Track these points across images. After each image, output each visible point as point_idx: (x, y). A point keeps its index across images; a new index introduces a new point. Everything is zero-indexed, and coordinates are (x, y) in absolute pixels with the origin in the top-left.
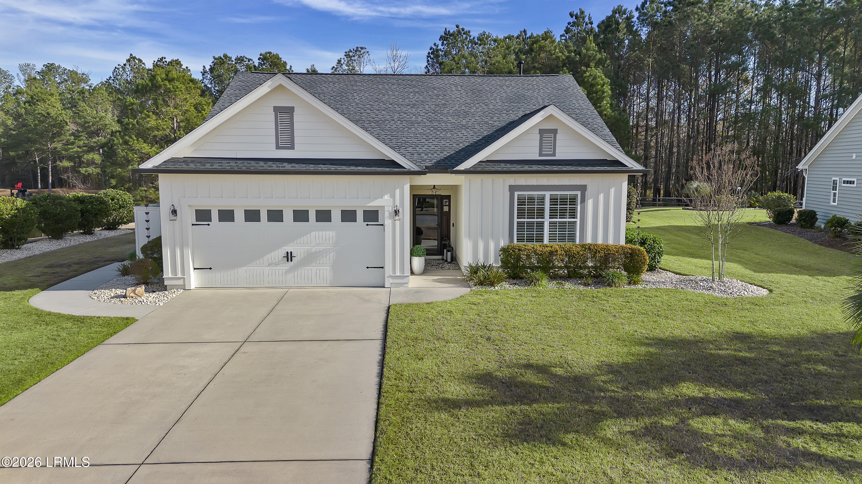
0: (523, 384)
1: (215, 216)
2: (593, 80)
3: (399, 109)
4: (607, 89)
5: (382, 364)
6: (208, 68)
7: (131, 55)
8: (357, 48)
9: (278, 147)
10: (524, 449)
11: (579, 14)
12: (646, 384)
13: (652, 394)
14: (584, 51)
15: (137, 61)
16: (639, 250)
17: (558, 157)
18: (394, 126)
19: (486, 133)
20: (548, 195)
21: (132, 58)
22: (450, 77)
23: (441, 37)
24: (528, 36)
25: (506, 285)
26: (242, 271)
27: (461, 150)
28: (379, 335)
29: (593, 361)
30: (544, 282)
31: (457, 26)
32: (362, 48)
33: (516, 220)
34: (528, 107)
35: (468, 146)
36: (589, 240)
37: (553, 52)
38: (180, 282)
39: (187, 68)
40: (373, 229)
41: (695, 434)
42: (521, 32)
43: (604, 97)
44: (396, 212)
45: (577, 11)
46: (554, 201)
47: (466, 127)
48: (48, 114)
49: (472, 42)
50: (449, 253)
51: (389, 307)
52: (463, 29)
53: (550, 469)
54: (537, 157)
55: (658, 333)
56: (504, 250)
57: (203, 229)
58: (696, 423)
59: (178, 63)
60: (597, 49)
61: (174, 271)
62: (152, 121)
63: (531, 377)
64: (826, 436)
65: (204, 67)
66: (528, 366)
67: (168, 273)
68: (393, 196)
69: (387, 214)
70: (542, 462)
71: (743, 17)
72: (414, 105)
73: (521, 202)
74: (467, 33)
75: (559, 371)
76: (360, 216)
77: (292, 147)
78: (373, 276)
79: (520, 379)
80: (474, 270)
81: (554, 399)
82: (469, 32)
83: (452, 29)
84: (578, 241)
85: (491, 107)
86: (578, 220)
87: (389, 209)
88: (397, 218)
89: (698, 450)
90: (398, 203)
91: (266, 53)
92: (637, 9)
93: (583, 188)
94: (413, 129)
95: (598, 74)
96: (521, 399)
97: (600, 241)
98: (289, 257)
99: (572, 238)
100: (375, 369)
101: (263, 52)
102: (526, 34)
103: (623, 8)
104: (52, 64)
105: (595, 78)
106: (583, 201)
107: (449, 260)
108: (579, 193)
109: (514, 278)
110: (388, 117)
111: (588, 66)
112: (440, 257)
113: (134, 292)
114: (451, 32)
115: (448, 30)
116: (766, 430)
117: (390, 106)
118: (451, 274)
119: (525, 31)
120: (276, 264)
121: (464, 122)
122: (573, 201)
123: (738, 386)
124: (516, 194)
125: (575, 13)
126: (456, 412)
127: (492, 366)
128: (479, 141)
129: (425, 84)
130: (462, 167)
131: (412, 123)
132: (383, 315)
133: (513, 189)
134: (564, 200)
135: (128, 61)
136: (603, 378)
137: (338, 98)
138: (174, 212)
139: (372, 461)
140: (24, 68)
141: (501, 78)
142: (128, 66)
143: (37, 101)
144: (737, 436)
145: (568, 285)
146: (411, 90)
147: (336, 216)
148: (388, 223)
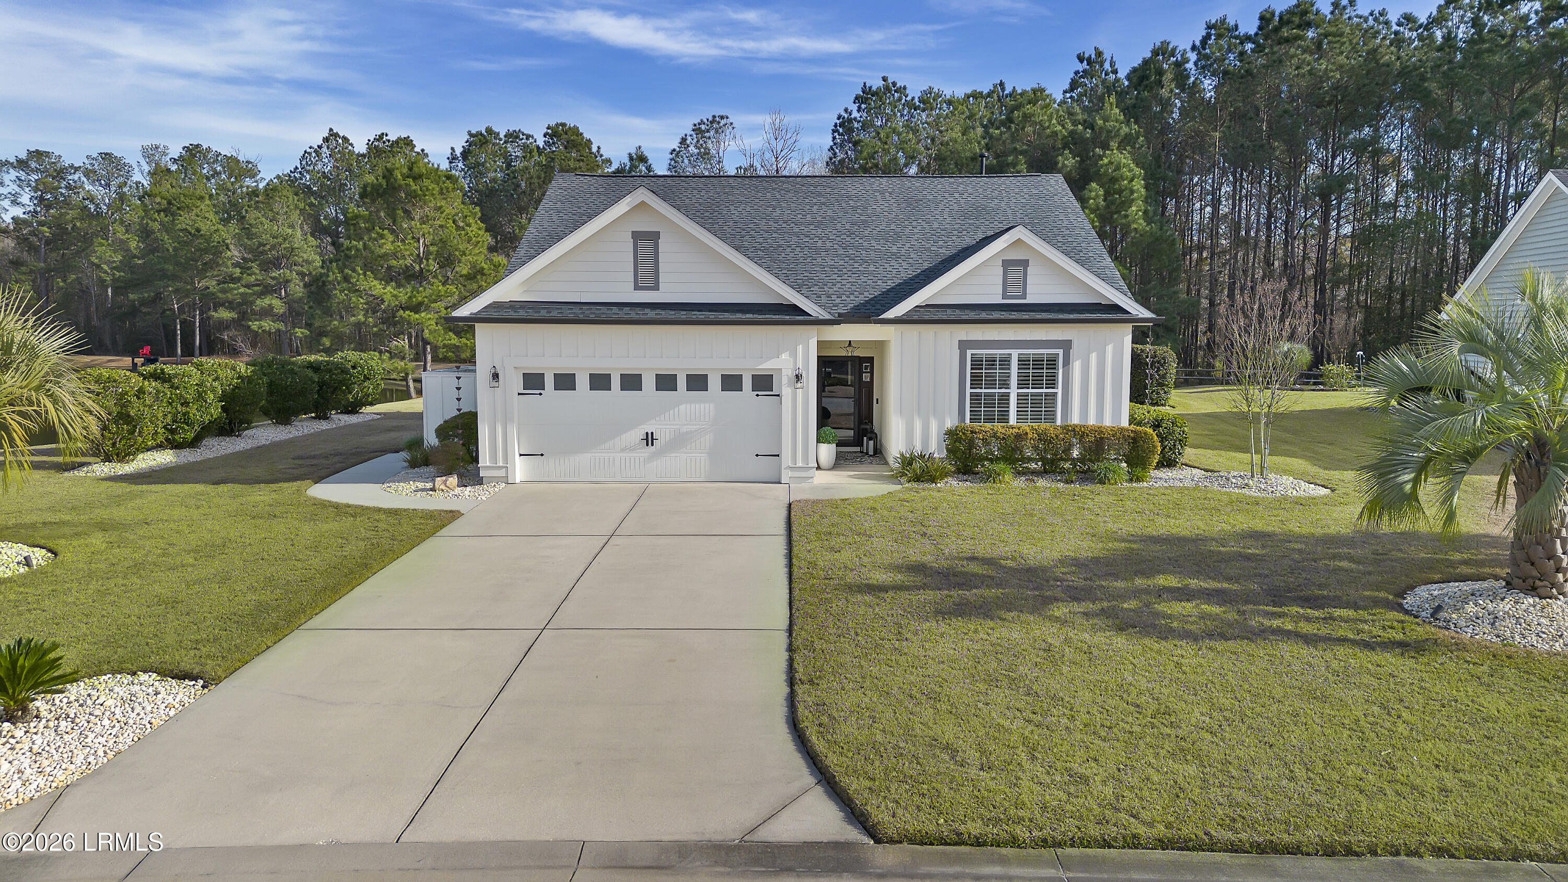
0: (964, 574)
1: (549, 382)
2: (1115, 170)
3: (797, 230)
4: (1139, 185)
5: (790, 556)
6: (459, 151)
7: (331, 130)
8: (714, 117)
9: (637, 287)
10: (958, 623)
11: (1093, 56)
12: (1116, 576)
13: (1120, 584)
14: (1100, 122)
15: (340, 141)
16: (1146, 433)
17: (1029, 300)
18: (792, 255)
19: (926, 265)
20: (1015, 354)
21: (333, 135)
22: (873, 180)
23: (856, 98)
24: (1006, 92)
25: (953, 482)
26: (583, 459)
27: (889, 290)
28: (781, 528)
29: (1056, 555)
30: (1008, 477)
31: (885, 79)
32: (722, 117)
33: (968, 391)
34: (992, 225)
35: (900, 284)
36: (1075, 420)
37: (1047, 124)
38: (502, 473)
39: (423, 150)
40: (765, 401)
41: (1158, 615)
42: (995, 86)
43: (1133, 200)
44: (798, 377)
45: (1090, 52)
46: (1023, 362)
47: (896, 256)
48: (198, 230)
49: (911, 105)
50: (871, 443)
51: (790, 504)
52: (894, 84)
53: (985, 637)
54: (999, 300)
55: (1151, 531)
56: (951, 433)
57: (532, 400)
58: (1161, 607)
59: (408, 142)
60: (1122, 117)
61: (494, 457)
62: (388, 245)
63: (974, 568)
64: (1308, 619)
65: (452, 149)
66: (973, 559)
67: (485, 459)
68: (794, 355)
69: (785, 380)
70: (976, 631)
71: (1377, 62)
72: (820, 223)
73: (977, 363)
74: (902, 90)
75: (1010, 563)
76: (747, 383)
77: (656, 288)
78: (764, 467)
79: (960, 569)
80: (907, 461)
81: (999, 586)
82: (905, 88)
83: (876, 83)
84: (1059, 422)
85: (936, 225)
86: (1059, 391)
87: (788, 373)
88: (799, 385)
89: (1154, 626)
90: (800, 364)
91: (557, 124)
92: (1194, 48)
93: (1066, 345)
94: (819, 260)
95: (1124, 161)
96: (960, 586)
97: (1092, 421)
98: (649, 439)
99: (1051, 416)
100: (782, 562)
101: (553, 123)
102: (1003, 89)
103: (1171, 46)
104: (198, 146)
105: (1118, 168)
106: (1067, 363)
107: (871, 452)
108: (1060, 352)
109: (964, 474)
110: (782, 242)
111: (1105, 146)
112: (858, 449)
113: (445, 483)
114: (874, 88)
115: (868, 85)
116: (1241, 613)
117: (784, 225)
118: (875, 469)
119: (1002, 84)
120: (632, 449)
121: (894, 249)
122: (1052, 362)
123: (1229, 579)
124: (969, 353)
125: (1086, 56)
126: (882, 595)
127: (928, 559)
128: (916, 276)
129: (836, 191)
130: (891, 314)
131: (817, 251)
132: (784, 513)
133: (964, 345)
134: (1038, 362)
135: (326, 140)
136: (1063, 570)
137: (707, 214)
138: (496, 376)
139: (790, 630)
140: (150, 153)
141: (952, 180)
142: (325, 149)
143: (179, 208)
144: (1203, 616)
145: (1041, 483)
146: (815, 200)
147: (714, 382)
148: (786, 392)
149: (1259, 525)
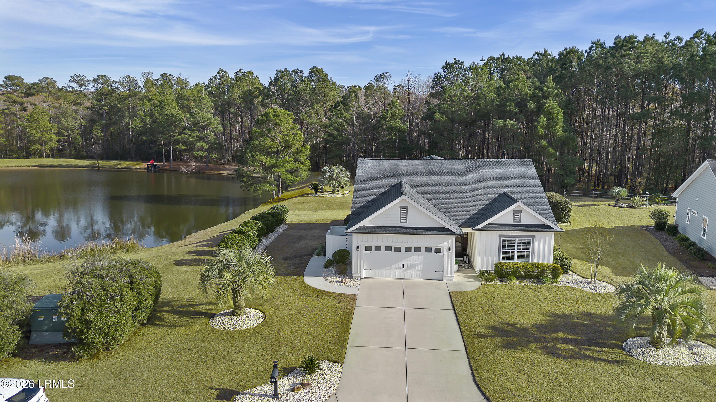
0: (507, 331)
1: (373, 249)
2: (551, 109)
3: (442, 186)
4: (561, 117)
5: (457, 319)
7: (220, 68)
8: (383, 73)
9: (401, 222)
10: (508, 350)
12: (547, 332)
13: (548, 336)
14: (546, 89)
15: (224, 73)
16: (558, 268)
17: (522, 223)
18: (442, 197)
19: (487, 203)
20: (517, 239)
21: (221, 70)
23: (443, 67)
24: (505, 57)
25: (497, 282)
26: (383, 271)
27: (475, 214)
28: (451, 307)
29: (531, 323)
30: (514, 280)
31: (455, 59)
32: (386, 73)
33: (502, 250)
35: (478, 211)
36: (536, 261)
38: (359, 275)
39: (257, 76)
40: (439, 255)
41: (558, 349)
43: (558, 123)
44: (449, 250)
45: (542, 51)
46: (519, 242)
47: (476, 198)
49: (465, 69)
50: (467, 259)
51: (450, 293)
52: (459, 61)
53: (515, 356)
54: (512, 223)
55: (558, 312)
56: (496, 265)
57: (368, 254)
58: (559, 346)
59: (251, 73)
60: (554, 85)
61: (357, 271)
63: (509, 328)
64: (597, 351)
65: (270, 77)
66: (508, 324)
67: (354, 272)
68: (448, 243)
69: (445, 250)
70: (513, 354)
72: (449, 183)
73: (504, 241)
75: (519, 326)
76: (433, 250)
77: (407, 222)
78: (438, 275)
79: (505, 328)
80: (482, 273)
81: (517, 336)
82: (463, 63)
83: (451, 61)
84: (530, 262)
85: (489, 184)
86: (531, 251)
87: (446, 248)
88: (449, 252)
89: (557, 353)
90: (450, 246)
93: (533, 237)
94: (451, 200)
95: (555, 106)
96: (506, 336)
97: (541, 262)
98: (403, 266)
99: (528, 259)
100: (456, 323)
101: (312, 67)
103: (576, 49)
104: (166, 74)
105: (552, 108)
106: (533, 242)
107: (467, 262)
108: (531, 239)
109: (500, 278)
110: (438, 191)
111: (547, 98)
112: (463, 259)
113: (345, 280)
114: (451, 63)
115: (448, 62)
116: (580, 349)
117: (438, 183)
118: (469, 273)
120: (398, 269)
121: (475, 195)
122: (529, 242)
123: (577, 334)
124: (502, 238)
126: (486, 338)
127: (496, 323)
128: (483, 208)
129: (453, 167)
130: (477, 227)
131: (450, 196)
132: (449, 298)
133: (500, 236)
134: (524, 242)
135: (218, 73)
136: (533, 330)
138: (358, 247)
139: (466, 351)
140: (146, 75)
141: (493, 161)
142: (218, 77)
144: (570, 350)
145: (525, 282)
146: (447, 172)
147: (423, 250)
148: (446, 253)
149: (590, 310)
